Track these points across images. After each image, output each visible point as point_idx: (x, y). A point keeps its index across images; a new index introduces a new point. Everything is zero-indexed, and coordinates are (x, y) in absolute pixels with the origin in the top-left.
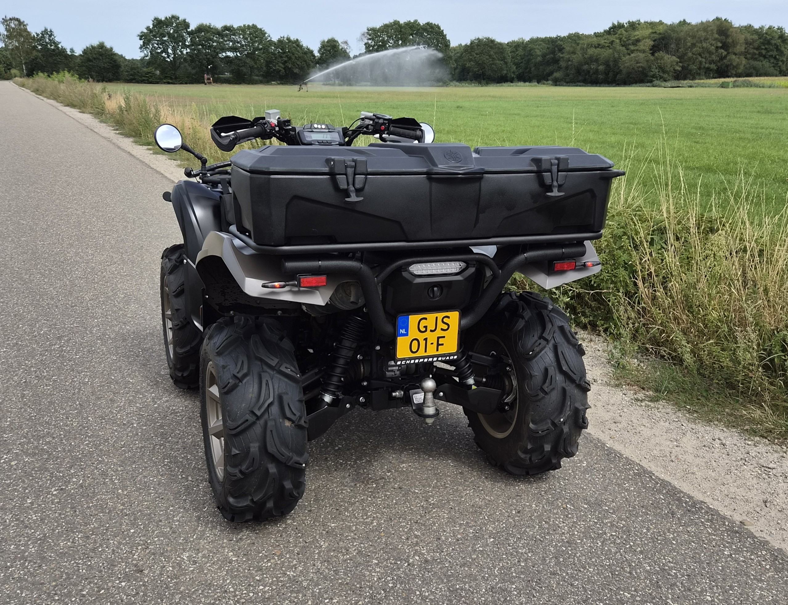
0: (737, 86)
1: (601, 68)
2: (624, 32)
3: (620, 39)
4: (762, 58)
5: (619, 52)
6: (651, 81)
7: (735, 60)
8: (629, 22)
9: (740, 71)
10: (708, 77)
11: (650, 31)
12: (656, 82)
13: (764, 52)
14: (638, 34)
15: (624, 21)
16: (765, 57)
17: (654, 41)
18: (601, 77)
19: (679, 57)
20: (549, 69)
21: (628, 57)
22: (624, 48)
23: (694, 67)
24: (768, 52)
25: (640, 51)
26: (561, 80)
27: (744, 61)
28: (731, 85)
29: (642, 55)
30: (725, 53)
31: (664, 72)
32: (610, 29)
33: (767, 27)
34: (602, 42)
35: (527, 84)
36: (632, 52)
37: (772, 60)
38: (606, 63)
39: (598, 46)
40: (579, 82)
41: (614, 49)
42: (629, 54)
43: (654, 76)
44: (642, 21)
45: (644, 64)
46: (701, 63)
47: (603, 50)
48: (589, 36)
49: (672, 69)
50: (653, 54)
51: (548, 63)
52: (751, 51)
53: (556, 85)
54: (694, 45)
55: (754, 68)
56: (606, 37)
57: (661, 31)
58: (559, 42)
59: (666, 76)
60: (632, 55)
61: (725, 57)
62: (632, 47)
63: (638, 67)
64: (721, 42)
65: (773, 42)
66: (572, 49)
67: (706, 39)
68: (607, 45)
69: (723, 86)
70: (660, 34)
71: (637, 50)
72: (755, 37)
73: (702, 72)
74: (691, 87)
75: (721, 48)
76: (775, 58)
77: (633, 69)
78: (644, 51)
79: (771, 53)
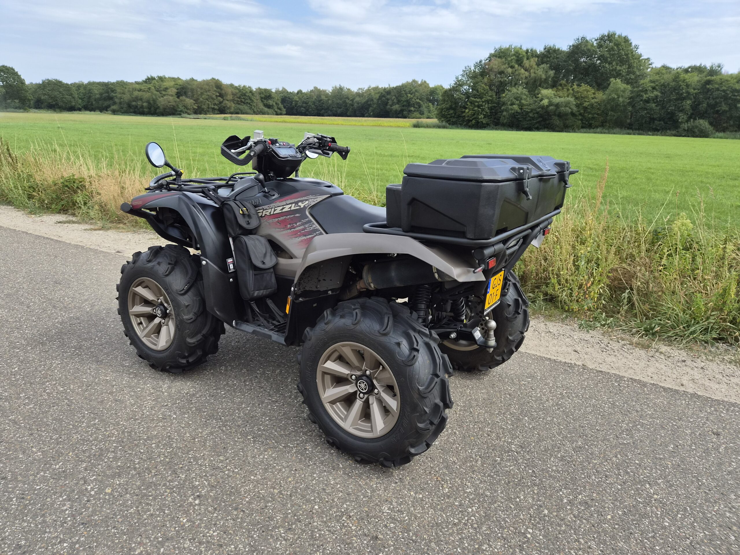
0: (233, 119)
1: (145, 104)
2: (156, 83)
3: (155, 87)
4: (242, 104)
5: (155, 95)
6: (180, 114)
7: (229, 104)
8: (158, 77)
9: (232, 110)
10: (214, 114)
11: (173, 83)
12: (183, 115)
13: (243, 100)
14: (166, 84)
15: (155, 75)
16: (244, 103)
17: (177, 89)
18: (146, 110)
19: (194, 100)
20: (106, 103)
21: (162, 98)
22: (158, 93)
23: (205, 107)
24: (245, 100)
25: (170, 95)
26: (118, 111)
27: (233, 105)
28: (229, 118)
29: (171, 98)
30: (221, 100)
31: (188, 109)
32: (146, 79)
33: (242, 86)
34: (143, 88)
35: (92, 112)
36: (165, 95)
37: (248, 105)
38: (148, 102)
39: (140, 90)
40: (131, 112)
41: (152, 93)
42: (162, 97)
43: (181, 111)
44: (167, 76)
45: (174, 104)
46: (208, 104)
47: (144, 93)
48: (132, 83)
49: (192, 107)
50: (178, 97)
51: (105, 99)
52: (236, 99)
53: (115, 114)
54: (202, 94)
55: (240, 109)
56: (145, 84)
57: (181, 84)
58: (110, 86)
59: (189, 111)
60: (165, 97)
61: (222, 102)
62: (164, 93)
63: (170, 105)
64: (219, 93)
65: (247, 94)
66: (122, 91)
67: (209, 91)
68: (146, 90)
69: (225, 119)
70: (180, 85)
71: (167, 94)
72: (237, 91)
73: (210, 110)
74: (205, 119)
75: (219, 96)
76: (250, 104)
77: (167, 106)
78: (172, 96)
79: (247, 101)
